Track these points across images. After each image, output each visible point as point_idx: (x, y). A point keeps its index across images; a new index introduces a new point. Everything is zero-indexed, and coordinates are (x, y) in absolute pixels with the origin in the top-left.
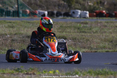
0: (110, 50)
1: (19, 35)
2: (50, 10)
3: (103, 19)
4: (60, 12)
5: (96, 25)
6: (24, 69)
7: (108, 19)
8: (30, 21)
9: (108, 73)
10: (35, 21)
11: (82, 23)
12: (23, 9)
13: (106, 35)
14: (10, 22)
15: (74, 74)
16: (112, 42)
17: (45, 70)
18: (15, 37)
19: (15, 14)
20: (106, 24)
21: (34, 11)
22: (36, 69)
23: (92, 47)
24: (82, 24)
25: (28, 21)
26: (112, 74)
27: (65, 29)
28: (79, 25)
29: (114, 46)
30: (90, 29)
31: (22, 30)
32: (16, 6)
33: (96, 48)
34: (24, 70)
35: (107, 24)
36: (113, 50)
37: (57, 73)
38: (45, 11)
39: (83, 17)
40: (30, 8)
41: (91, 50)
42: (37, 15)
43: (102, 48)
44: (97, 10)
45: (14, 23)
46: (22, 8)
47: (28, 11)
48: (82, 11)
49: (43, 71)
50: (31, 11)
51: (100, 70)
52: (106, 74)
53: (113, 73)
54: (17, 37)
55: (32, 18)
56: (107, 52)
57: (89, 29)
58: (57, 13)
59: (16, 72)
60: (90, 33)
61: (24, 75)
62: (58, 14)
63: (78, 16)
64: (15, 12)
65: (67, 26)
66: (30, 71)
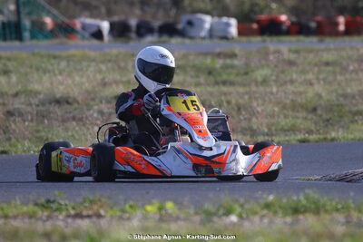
0: (313, 137)
2: (116, 19)
5: (263, 62)
6: (67, 202)
7: (298, 42)
8: (57, 53)
9: (324, 206)
10: (72, 52)
11: (219, 55)
12: (35, 17)
13: (295, 90)
15: (221, 212)
16: (314, 110)
17: (131, 203)
18: (17, 104)
19: (11, 33)
20: (292, 57)
21: (66, 20)
22: (105, 200)
23: (255, 127)
24: (220, 58)
25: (51, 52)
26: (337, 210)
28: (208, 61)
29: (321, 124)
30: (246, 73)
32: (12, 7)
33: (266, 130)
34: (66, 205)
35: (296, 55)
36: (321, 137)
37: (170, 211)
38: (103, 19)
39: (219, 35)
40: (55, 12)
41: (255, 138)
42: (77, 32)
43: (285, 131)
44: (261, 12)
45: (9, 59)
46: (29, 14)
47: (48, 21)
48: (216, 19)
49: (127, 207)
50: (59, 22)
52: (317, 210)
53: (340, 206)
54: (23, 104)
55: (62, 44)
56: (303, 141)
57: (242, 72)
58: (139, 26)
59: (43, 211)
60: (244, 85)
61: (70, 220)
62: (144, 30)
63: (203, 34)
64: (10, 27)
66: (86, 207)
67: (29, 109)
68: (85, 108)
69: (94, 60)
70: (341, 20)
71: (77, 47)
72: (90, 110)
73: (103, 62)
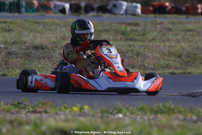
0: (177, 72)
1: (19, 45)
2: (73, 2)
3: (166, 18)
4: (91, 5)
5: (154, 29)
6: (29, 104)
7: (174, 18)
8: (39, 21)
9: (173, 110)
10: (47, 20)
11: (129, 24)
13: (171, 45)
14: (5, 22)
15: (115, 112)
16: (180, 56)
17: (65, 105)
18: (14, 48)
19: (14, 9)
20: (170, 26)
21: (45, 2)
22: (50, 103)
23: (146, 65)
24: (130, 26)
25: (35, 20)
26: (180, 112)
27: (100, 34)
28: (123, 27)
29: (183, 64)
30: (144, 35)
31: (25, 36)
33: (152, 67)
34: (28, 105)
35: (172, 26)
36: (182, 71)
37: (86, 111)
38: (66, 2)
39: (131, 13)
41: (145, 71)
42: (51, 9)
43: (163, 67)
44: (155, 1)
45: (11, 23)
47: (35, 2)
48: (129, 4)
49: (62, 107)
50: (41, 3)
51: (161, 105)
52: (170, 111)
53: (182, 110)
54: (17, 48)
55: (42, 15)
56: (172, 74)
57: (141, 34)
58: (86, 7)
59: (15, 108)
60: (142, 41)
61: (29, 114)
62: (89, 9)
63: (122, 12)
64: (13, 5)
65: (102, 29)
66: (39, 107)
67: (20, 51)
68: (52, 52)
69: (59, 25)
70: (200, 6)
71: (50, 17)
72: (54, 53)
73: (64, 26)
